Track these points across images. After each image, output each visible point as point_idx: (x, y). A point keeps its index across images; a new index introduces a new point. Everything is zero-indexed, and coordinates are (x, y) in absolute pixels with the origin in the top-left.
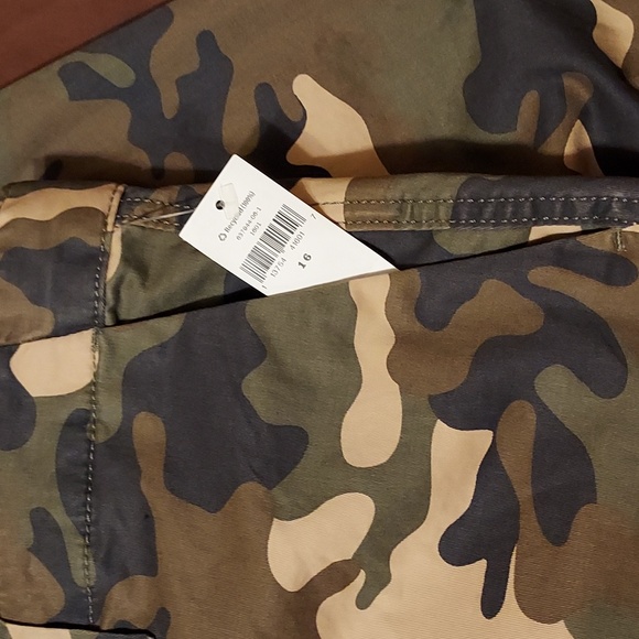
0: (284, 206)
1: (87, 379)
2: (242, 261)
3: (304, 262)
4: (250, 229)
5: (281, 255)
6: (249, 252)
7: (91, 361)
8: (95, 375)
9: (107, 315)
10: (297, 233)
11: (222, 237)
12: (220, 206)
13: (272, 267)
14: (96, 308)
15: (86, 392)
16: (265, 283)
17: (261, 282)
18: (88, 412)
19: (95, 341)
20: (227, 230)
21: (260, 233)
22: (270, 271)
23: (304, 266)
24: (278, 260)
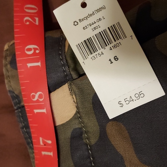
0: (119, 23)
1: (74, 111)
2: (80, 42)
3: (113, 60)
4: (93, 26)
5: (102, 50)
6: (86, 39)
7: (72, 101)
8: (77, 107)
9: (72, 73)
10: (118, 42)
11: (76, 23)
12: (84, 5)
13: (94, 54)
14: (64, 71)
15: (75, 118)
16: (86, 61)
17: (84, 59)
18: (80, 129)
19: (71, 89)
20: (80, 20)
21: (97, 31)
22: (92, 56)
23: (112, 63)
24: (99, 51)
